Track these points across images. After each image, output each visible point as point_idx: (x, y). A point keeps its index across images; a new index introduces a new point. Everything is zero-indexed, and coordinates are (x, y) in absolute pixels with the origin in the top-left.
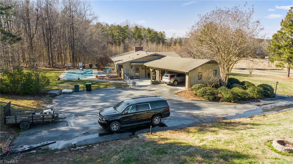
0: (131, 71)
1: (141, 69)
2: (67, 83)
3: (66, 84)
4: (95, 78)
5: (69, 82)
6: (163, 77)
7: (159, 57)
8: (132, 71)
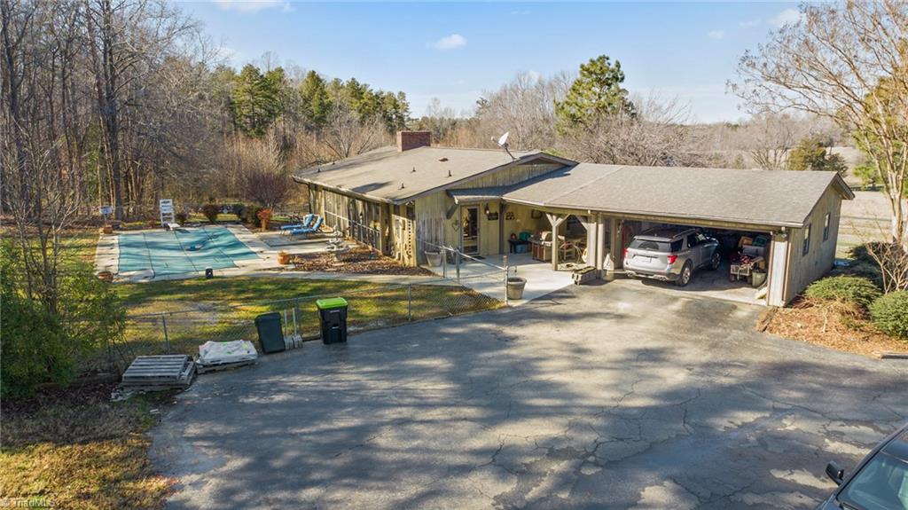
0: (445, 230)
1: (486, 217)
2: (169, 300)
3: (164, 305)
4: (278, 264)
5: (171, 293)
6: (629, 249)
7: (551, 167)
8: (449, 228)
